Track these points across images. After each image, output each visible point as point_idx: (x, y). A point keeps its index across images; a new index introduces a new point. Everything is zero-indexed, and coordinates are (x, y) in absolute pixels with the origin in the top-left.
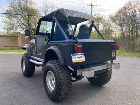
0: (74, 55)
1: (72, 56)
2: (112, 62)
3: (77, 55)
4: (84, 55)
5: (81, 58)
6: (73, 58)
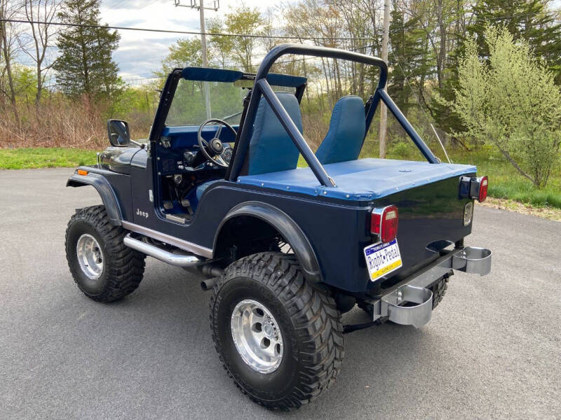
0: (373, 252)
1: (366, 257)
2: (459, 245)
3: (378, 248)
4: (397, 244)
5: (391, 257)
6: (370, 263)
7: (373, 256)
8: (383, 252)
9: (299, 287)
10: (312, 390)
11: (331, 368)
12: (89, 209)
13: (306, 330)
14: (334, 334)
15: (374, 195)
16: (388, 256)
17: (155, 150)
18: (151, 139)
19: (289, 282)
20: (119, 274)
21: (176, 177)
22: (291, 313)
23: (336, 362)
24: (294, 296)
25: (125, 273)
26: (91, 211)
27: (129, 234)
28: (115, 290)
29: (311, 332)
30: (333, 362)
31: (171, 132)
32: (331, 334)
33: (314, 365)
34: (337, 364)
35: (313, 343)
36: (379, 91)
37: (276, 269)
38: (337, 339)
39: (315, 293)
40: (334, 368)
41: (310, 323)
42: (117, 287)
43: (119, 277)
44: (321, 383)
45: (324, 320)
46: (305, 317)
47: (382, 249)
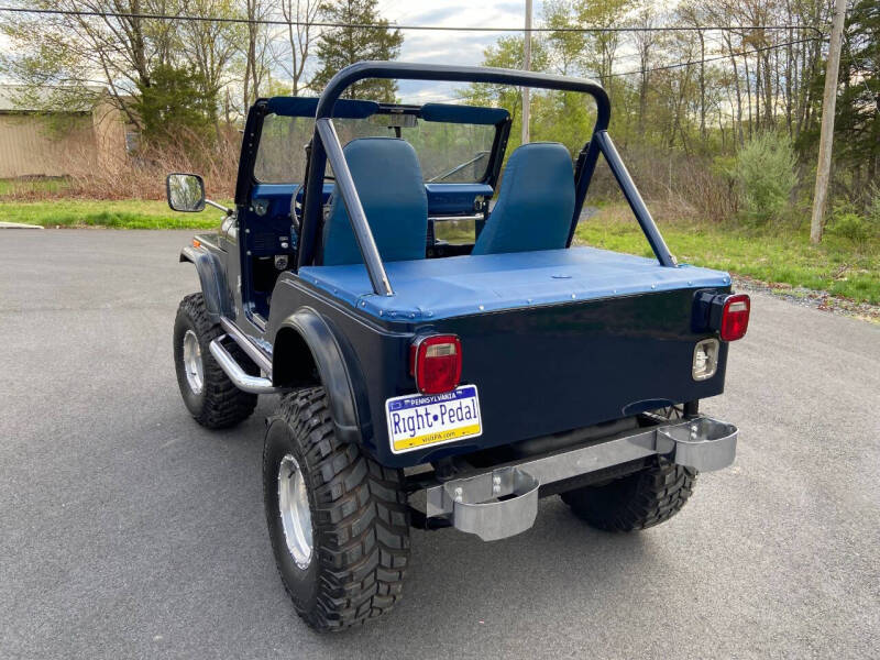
0: (404, 406)
1: (389, 415)
2: (690, 410)
3: (422, 401)
4: (476, 399)
5: (455, 418)
6: (396, 424)
7: (404, 414)
8: (434, 409)
9: (336, 446)
10: (337, 608)
11: (369, 581)
12: (194, 296)
13: (328, 514)
14: (378, 526)
15: (420, 315)
16: (446, 417)
17: (244, 218)
18: (236, 202)
19: (324, 437)
20: (217, 391)
21: (277, 259)
22: (316, 485)
23: (379, 570)
24: (323, 459)
25: (224, 391)
26: (195, 299)
27: (223, 337)
28: (214, 412)
29: (334, 520)
30: (375, 570)
31: (260, 192)
32: (372, 526)
33: (337, 570)
34: (382, 574)
35: (335, 536)
36: (599, 134)
37: (315, 414)
38: (385, 536)
39: (362, 460)
40: (378, 581)
41: (337, 504)
42: (215, 408)
43: (217, 396)
44: (353, 600)
45: (363, 503)
46: (329, 494)
47: (434, 403)
